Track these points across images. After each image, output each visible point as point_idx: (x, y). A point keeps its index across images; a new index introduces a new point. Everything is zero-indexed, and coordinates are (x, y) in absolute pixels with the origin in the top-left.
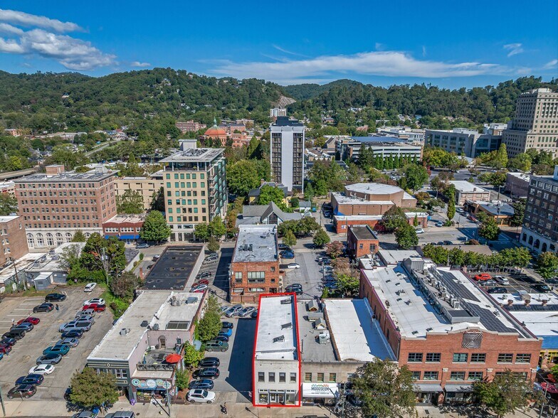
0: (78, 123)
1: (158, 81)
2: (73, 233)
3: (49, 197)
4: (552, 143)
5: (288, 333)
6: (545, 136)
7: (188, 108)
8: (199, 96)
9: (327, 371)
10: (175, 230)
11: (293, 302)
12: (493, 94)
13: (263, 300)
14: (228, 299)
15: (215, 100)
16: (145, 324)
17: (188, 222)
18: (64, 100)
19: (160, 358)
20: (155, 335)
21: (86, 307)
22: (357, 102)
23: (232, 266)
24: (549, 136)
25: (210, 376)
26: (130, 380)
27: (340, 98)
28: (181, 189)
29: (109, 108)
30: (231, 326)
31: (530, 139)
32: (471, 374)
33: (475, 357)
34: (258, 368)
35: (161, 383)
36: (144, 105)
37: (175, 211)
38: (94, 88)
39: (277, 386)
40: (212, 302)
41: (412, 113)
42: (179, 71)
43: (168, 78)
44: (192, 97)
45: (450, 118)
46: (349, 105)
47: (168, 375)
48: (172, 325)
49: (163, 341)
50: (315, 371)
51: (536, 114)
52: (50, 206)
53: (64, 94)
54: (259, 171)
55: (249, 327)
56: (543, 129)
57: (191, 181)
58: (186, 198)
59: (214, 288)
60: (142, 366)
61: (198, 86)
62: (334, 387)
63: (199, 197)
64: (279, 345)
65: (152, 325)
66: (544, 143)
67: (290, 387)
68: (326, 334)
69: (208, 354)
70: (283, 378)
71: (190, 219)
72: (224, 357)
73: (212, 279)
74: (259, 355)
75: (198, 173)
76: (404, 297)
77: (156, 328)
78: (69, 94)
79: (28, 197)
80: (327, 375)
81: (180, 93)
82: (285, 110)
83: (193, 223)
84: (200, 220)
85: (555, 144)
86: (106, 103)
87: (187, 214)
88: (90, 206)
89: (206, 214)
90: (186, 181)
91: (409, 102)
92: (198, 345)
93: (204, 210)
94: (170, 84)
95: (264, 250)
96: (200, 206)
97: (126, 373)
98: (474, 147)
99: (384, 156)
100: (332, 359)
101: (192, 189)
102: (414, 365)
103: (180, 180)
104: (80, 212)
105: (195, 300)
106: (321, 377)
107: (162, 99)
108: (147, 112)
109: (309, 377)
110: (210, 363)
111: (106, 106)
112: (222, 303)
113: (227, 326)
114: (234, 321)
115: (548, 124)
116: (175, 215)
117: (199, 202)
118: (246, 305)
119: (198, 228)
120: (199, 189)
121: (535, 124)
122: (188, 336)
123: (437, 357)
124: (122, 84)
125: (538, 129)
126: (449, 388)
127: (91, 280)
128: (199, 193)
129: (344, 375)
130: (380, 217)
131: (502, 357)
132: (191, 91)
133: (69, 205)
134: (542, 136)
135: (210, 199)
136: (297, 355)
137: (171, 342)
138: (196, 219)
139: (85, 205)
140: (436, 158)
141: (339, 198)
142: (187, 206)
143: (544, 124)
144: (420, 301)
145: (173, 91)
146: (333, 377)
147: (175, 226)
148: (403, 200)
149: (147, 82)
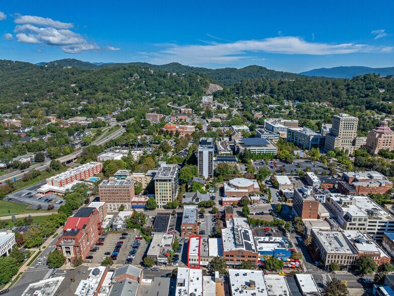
0: (86, 110)
1: (131, 76)
2: (120, 205)
3: (111, 192)
4: (349, 143)
5: (197, 249)
6: (346, 140)
7: (151, 94)
8: (157, 86)
9: (206, 259)
10: (159, 204)
11: (200, 239)
12: (348, 85)
13: (191, 238)
14: (180, 236)
15: (167, 89)
16: (158, 245)
17: (164, 201)
18: (73, 88)
19: (163, 254)
20: (162, 248)
21: (136, 238)
22: (258, 91)
23: (182, 225)
24: (348, 140)
25: (176, 260)
26: (157, 260)
27: (248, 87)
28: (161, 189)
29: (102, 97)
30: (182, 245)
31: (337, 142)
32: (242, 261)
33: (242, 256)
34: (189, 258)
35: (165, 261)
36: (123, 94)
37: (159, 197)
38: (91, 80)
39: (194, 262)
40: (176, 237)
41: (293, 99)
43: (138, 73)
44: (153, 87)
45: (317, 103)
46: (253, 93)
47: (166, 259)
48: (166, 245)
49: (164, 250)
50: (203, 259)
51: (340, 129)
52: (111, 195)
53: (72, 83)
54: (192, 171)
55: (187, 245)
56: (344, 136)
57: (165, 186)
58: (164, 192)
59: (176, 231)
60: (159, 257)
61: (157, 79)
62: (208, 263)
63: (168, 192)
64: (194, 252)
65: (161, 245)
66: (345, 143)
67: (197, 262)
68: (207, 249)
69: (176, 254)
70: (195, 260)
71: (165, 200)
72: (180, 255)
73: (174, 227)
74: (189, 254)
75: (168, 183)
76: (229, 239)
77: (162, 246)
78: (75, 83)
79: (103, 192)
80: (206, 260)
81: (145, 84)
82: (212, 97)
83: (166, 202)
84: (169, 200)
85: (351, 144)
86: (100, 93)
87: (164, 198)
88: (127, 195)
89: (171, 198)
90: (163, 186)
91: (292, 92)
92: (173, 251)
93: (170, 197)
94: (139, 78)
95: (192, 218)
96: (169, 195)
97: (156, 258)
98: (310, 143)
99: (257, 152)
100: (207, 256)
101: (166, 189)
102: (227, 258)
103: (161, 186)
104: (123, 198)
105: (171, 237)
106: (204, 260)
107: (134, 89)
108: (126, 98)
109: (202, 260)
110: (176, 256)
111: (100, 95)
112: (179, 237)
113: (181, 245)
114: (183, 244)
115: (346, 134)
116: (159, 198)
117: (169, 194)
118: (186, 238)
119: (168, 204)
120: (168, 189)
121: (339, 134)
122: (170, 249)
123: (233, 256)
124: (108, 78)
125: (341, 136)
126: (236, 264)
127: (135, 228)
128: (168, 190)
129: (210, 260)
130: (240, 198)
131: (249, 257)
132: (152, 83)
133: (119, 195)
134: (344, 140)
135: (172, 192)
136: (199, 255)
137: (166, 250)
138: (167, 200)
139: (125, 195)
140: (284, 154)
141: (226, 187)
142: (164, 195)
143: (344, 134)
144: (233, 240)
145: (141, 82)
146: (207, 260)
147: (159, 203)
148: (254, 188)
149: (124, 77)
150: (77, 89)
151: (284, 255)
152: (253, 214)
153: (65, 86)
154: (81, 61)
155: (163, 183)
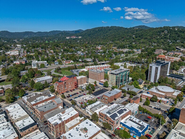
7: (170, 41)
8: (177, 37)
17: (112, 85)
18: (133, 37)
23: (103, 95)
26: (77, 103)
28: (111, 78)
34: (86, 108)
40: (96, 99)
42: (172, 27)
43: (167, 30)
44: (173, 38)
48: (85, 99)
49: (83, 101)
50: (91, 111)
61: (178, 33)
64: (91, 107)
68: (98, 108)
70: (88, 110)
75: (115, 76)
78: (135, 35)
80: (92, 113)
81: (169, 36)
86: (143, 39)
92: (88, 103)
93: (115, 83)
94: (167, 32)
104: (96, 78)
105: (92, 98)
107: (162, 38)
108: (154, 43)
122: (86, 102)
128: (114, 80)
131: (110, 121)
132: (174, 35)
141: (153, 89)
142: (112, 82)
145: (167, 35)
148: (172, 95)
149: (159, 32)
150: (135, 38)
151: (136, 133)
152: (151, 107)
153: (130, 36)
154: (147, 26)
155: (112, 75)
